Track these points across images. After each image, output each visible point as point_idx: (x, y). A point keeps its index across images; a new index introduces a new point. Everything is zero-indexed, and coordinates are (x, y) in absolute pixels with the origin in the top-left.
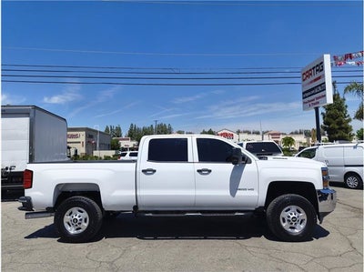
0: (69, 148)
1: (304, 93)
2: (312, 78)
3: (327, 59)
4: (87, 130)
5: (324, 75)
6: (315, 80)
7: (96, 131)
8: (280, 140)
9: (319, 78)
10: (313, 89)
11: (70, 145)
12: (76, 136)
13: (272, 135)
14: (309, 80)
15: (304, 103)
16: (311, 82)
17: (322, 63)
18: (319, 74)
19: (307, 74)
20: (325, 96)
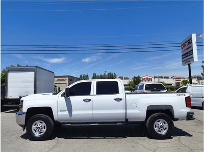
0: (56, 86)
1: (182, 56)
2: (186, 47)
3: (194, 36)
4: (69, 77)
5: (192, 45)
6: (188, 48)
7: (74, 77)
8: (180, 82)
9: (190, 47)
10: (187, 53)
11: (56, 85)
12: (63, 80)
13: (176, 79)
14: (184, 48)
15: (183, 61)
16: (186, 49)
17: (191, 39)
18: (190, 45)
19: (184, 45)
20: (193, 57)
